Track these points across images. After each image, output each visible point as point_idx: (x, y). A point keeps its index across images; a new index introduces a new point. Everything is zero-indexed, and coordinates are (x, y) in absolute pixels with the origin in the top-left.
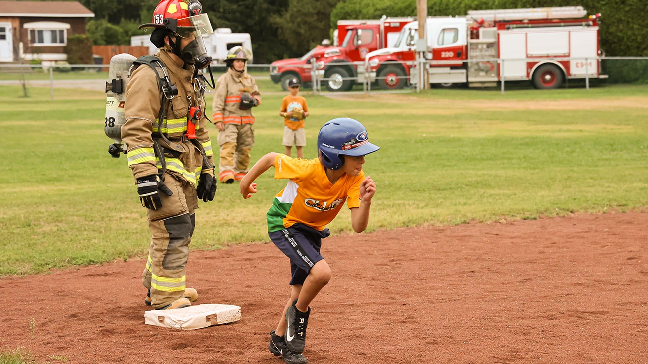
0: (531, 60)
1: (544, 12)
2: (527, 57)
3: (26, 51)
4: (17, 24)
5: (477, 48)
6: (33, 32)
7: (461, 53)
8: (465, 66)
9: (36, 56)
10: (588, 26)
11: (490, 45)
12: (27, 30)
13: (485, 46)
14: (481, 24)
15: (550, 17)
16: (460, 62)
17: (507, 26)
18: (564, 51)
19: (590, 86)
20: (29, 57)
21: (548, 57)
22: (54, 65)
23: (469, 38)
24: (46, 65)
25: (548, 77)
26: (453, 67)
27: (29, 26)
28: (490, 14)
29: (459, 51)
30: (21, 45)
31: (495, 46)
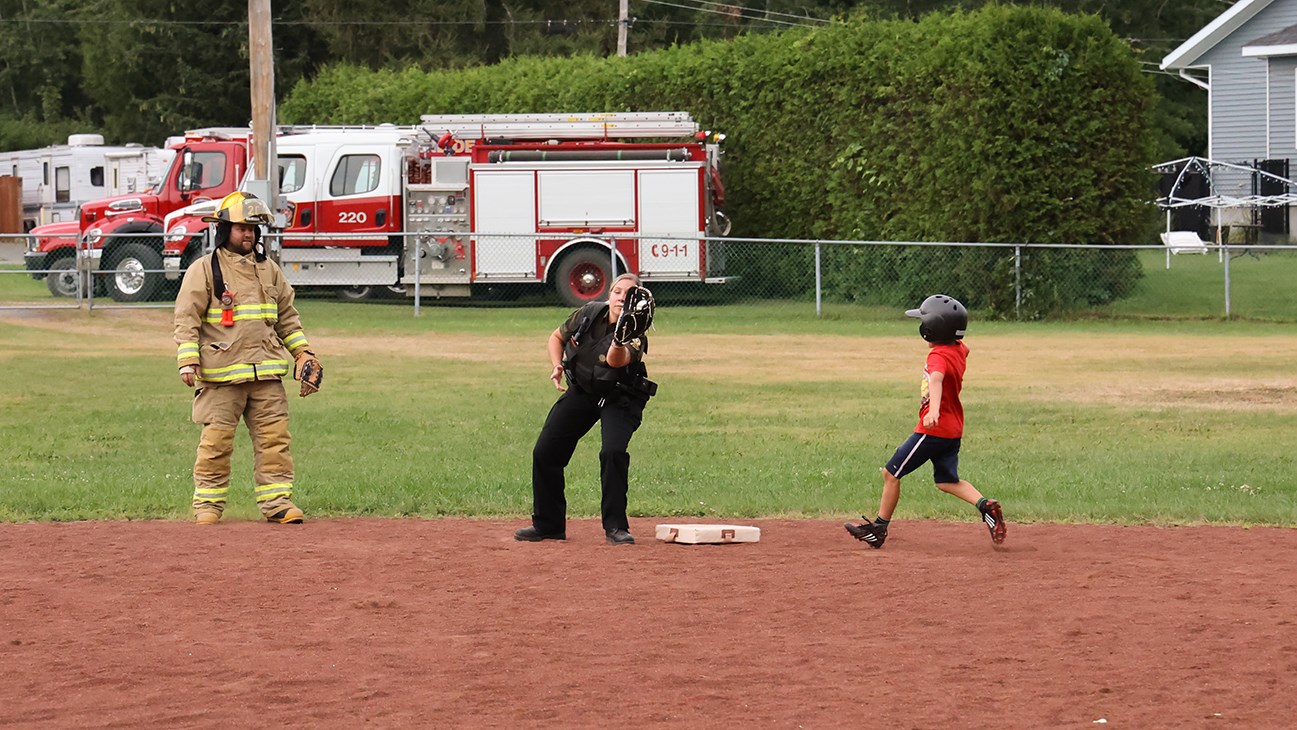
0: (547, 237)
1: (599, 121)
2: (537, 229)
5: (425, 203)
7: (386, 214)
8: (395, 246)
10: (679, 158)
11: (454, 198)
13: (443, 200)
14: (447, 144)
16: (383, 236)
17: (491, 154)
18: (625, 216)
21: (585, 228)
23: (406, 180)
25: (588, 278)
26: (367, 248)
28: (472, 122)
29: (381, 211)
31: (464, 198)
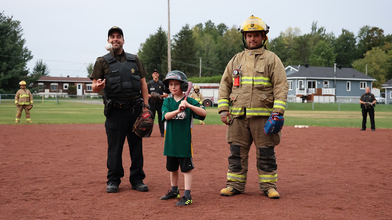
3: (86, 92)
4: (84, 84)
6: (88, 87)
9: (89, 94)
12: (87, 86)
15: (210, 86)
18: (212, 96)
19: (214, 106)
20: (87, 94)
21: (207, 97)
22: (94, 96)
24: (92, 97)
25: (207, 103)
27: (87, 85)
30: (85, 91)
